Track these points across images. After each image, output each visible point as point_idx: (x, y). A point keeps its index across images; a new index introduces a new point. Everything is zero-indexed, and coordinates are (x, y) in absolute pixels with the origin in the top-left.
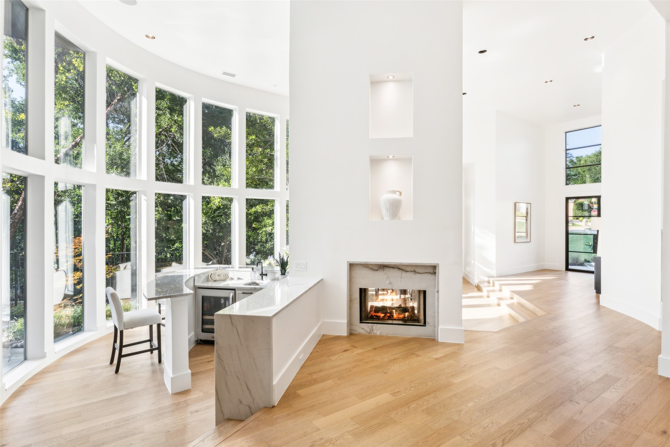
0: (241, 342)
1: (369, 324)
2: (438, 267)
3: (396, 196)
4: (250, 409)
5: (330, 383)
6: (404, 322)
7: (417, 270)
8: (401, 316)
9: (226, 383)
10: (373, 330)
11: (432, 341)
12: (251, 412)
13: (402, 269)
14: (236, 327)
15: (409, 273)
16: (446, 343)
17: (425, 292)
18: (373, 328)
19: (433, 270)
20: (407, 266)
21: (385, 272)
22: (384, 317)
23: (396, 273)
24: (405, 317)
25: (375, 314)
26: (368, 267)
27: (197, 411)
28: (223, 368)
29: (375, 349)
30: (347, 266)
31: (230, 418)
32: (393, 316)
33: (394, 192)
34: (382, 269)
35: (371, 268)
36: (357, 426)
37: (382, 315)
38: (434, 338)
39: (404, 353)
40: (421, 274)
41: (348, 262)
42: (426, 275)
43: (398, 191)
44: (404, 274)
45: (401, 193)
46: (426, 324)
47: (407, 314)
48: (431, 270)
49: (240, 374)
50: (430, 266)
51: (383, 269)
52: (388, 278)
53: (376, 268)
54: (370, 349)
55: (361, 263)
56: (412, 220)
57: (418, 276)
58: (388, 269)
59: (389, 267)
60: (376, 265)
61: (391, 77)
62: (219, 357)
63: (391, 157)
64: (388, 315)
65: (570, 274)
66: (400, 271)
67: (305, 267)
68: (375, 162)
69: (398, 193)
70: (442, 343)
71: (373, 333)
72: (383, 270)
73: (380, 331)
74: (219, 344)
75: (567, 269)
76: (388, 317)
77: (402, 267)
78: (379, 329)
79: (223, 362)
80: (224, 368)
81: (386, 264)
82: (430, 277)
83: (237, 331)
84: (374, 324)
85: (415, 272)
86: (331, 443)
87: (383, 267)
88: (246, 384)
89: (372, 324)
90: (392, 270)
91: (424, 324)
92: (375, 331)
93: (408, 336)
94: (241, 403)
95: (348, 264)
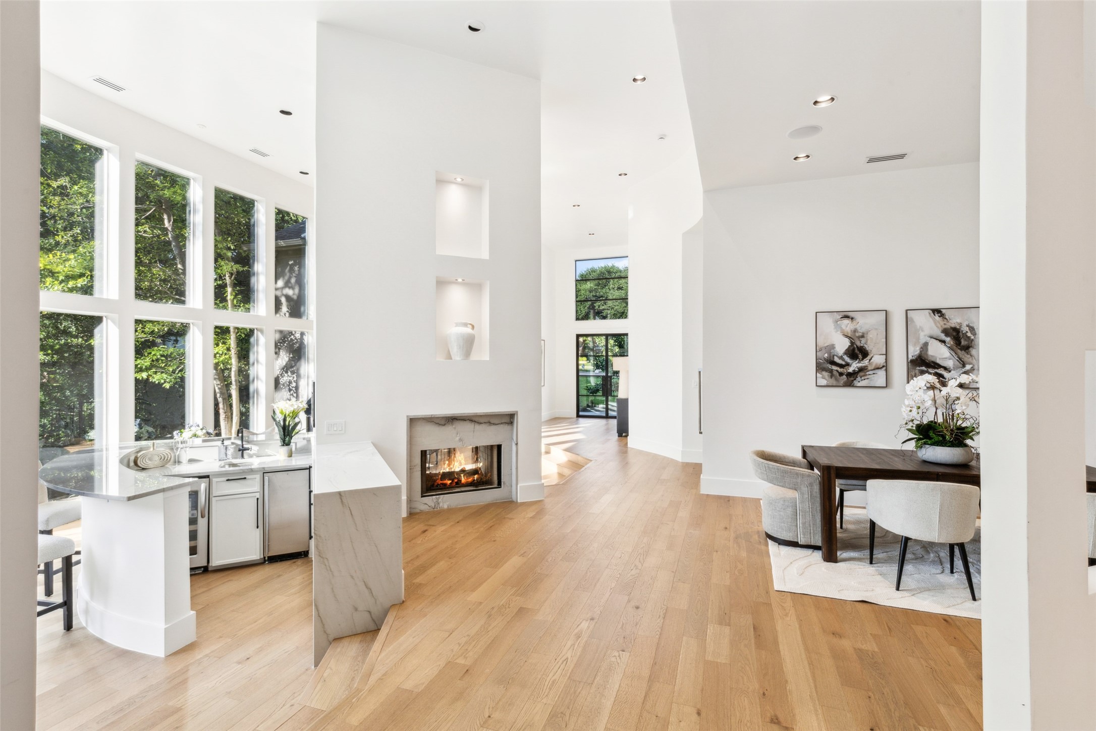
0: (356, 526)
1: (434, 497)
2: (517, 415)
3: (468, 330)
4: (371, 615)
5: (442, 565)
6: (476, 487)
7: (492, 421)
8: (470, 480)
9: (332, 589)
10: (438, 503)
11: (509, 504)
12: (372, 617)
13: (475, 421)
14: (349, 508)
15: (483, 425)
16: (526, 502)
17: (499, 447)
18: (438, 500)
19: (510, 419)
20: (481, 416)
21: (454, 426)
22: (451, 483)
23: (469, 426)
24: (474, 480)
25: (441, 482)
26: (433, 421)
27: (248, 659)
28: (327, 570)
29: (458, 522)
30: (407, 421)
31: (338, 637)
32: (461, 481)
33: (465, 325)
34: (450, 423)
35: (437, 422)
36: (515, 589)
37: (449, 482)
38: (511, 500)
39: (494, 520)
40: (497, 426)
41: (407, 416)
42: (502, 425)
43: (470, 324)
44: (477, 427)
45: (473, 327)
46: (501, 485)
47: (476, 476)
48: (507, 420)
49: (355, 571)
50: (506, 415)
51: (452, 422)
52: (457, 434)
53: (443, 422)
54: (452, 523)
55: (423, 417)
56: (488, 359)
57: (493, 427)
58: (458, 422)
59: (459, 420)
60: (443, 418)
61: (459, 180)
62: (320, 556)
63: (460, 280)
64: (456, 481)
65: (581, 420)
66: (473, 424)
67: (343, 428)
68: (441, 284)
69: (471, 326)
70: (523, 504)
71: (438, 508)
72: (452, 424)
73: (447, 503)
74: (320, 537)
75: (578, 416)
76: (456, 482)
77: (474, 419)
78: (447, 501)
79: (328, 560)
80: (329, 569)
81: (456, 415)
82: (507, 427)
83: (351, 512)
84: (440, 496)
85: (490, 423)
86: (506, 608)
87: (451, 420)
88: (364, 582)
89: (438, 496)
90: (462, 423)
91: (498, 485)
92: (441, 505)
93: (481, 503)
94: (356, 609)
95: (407, 419)
